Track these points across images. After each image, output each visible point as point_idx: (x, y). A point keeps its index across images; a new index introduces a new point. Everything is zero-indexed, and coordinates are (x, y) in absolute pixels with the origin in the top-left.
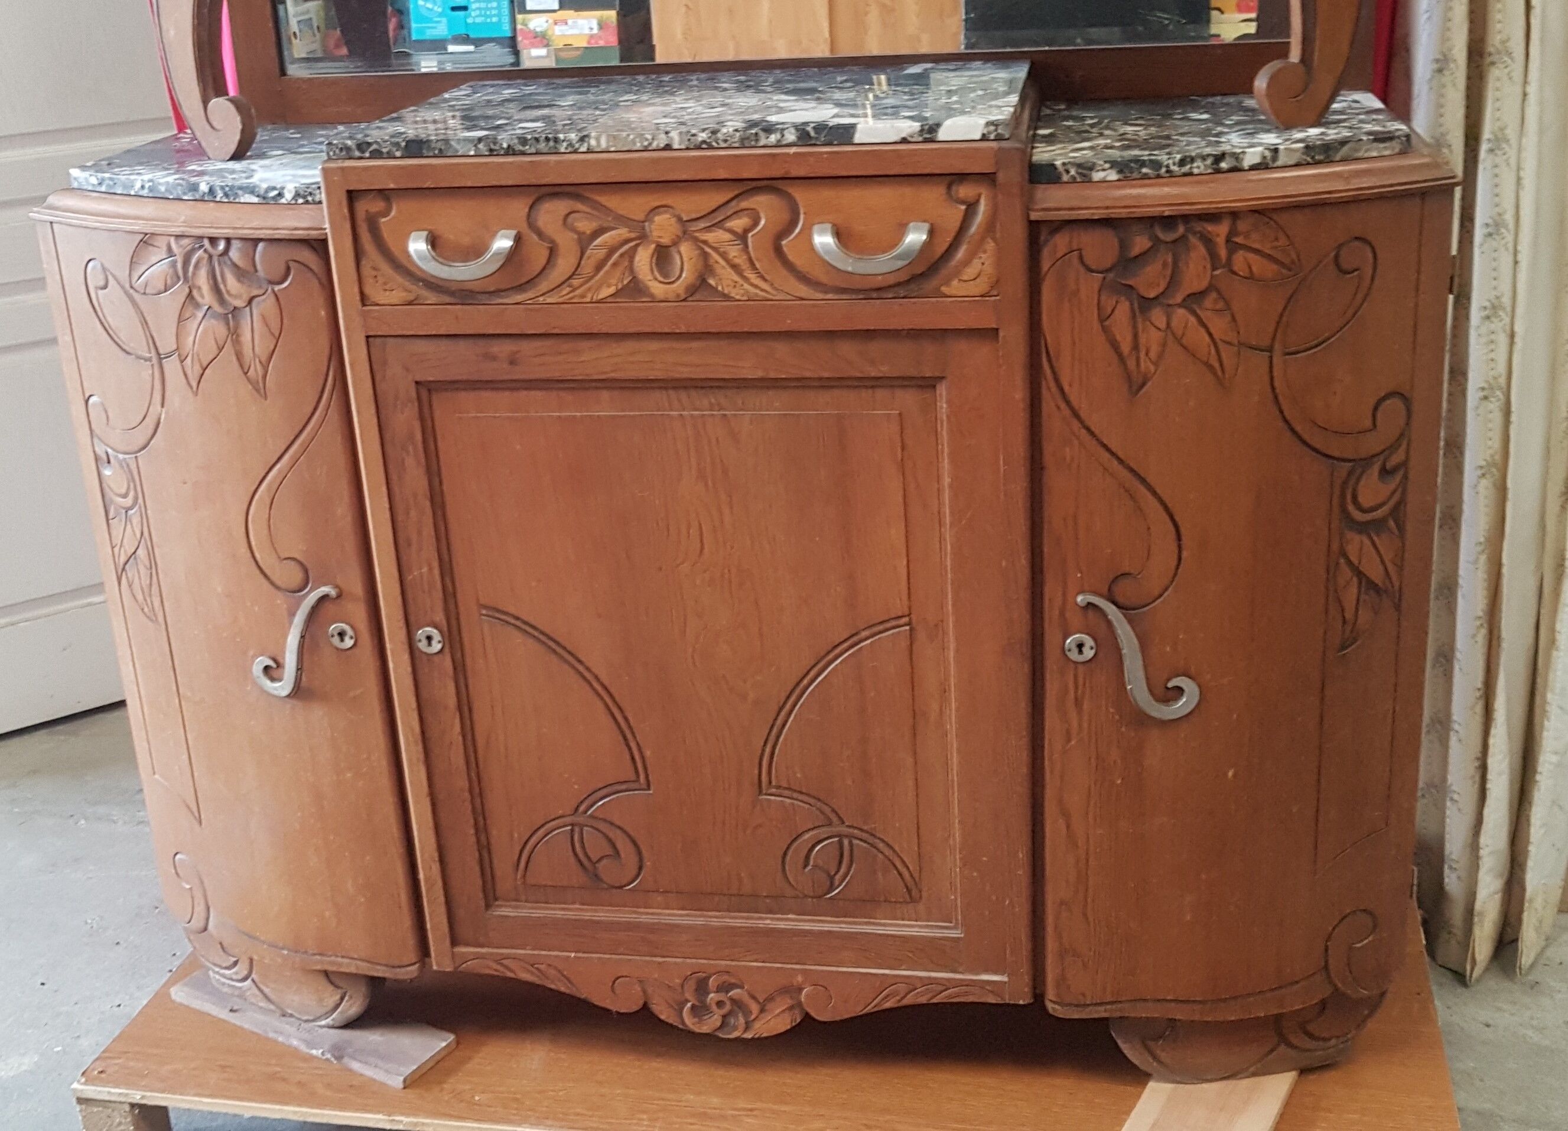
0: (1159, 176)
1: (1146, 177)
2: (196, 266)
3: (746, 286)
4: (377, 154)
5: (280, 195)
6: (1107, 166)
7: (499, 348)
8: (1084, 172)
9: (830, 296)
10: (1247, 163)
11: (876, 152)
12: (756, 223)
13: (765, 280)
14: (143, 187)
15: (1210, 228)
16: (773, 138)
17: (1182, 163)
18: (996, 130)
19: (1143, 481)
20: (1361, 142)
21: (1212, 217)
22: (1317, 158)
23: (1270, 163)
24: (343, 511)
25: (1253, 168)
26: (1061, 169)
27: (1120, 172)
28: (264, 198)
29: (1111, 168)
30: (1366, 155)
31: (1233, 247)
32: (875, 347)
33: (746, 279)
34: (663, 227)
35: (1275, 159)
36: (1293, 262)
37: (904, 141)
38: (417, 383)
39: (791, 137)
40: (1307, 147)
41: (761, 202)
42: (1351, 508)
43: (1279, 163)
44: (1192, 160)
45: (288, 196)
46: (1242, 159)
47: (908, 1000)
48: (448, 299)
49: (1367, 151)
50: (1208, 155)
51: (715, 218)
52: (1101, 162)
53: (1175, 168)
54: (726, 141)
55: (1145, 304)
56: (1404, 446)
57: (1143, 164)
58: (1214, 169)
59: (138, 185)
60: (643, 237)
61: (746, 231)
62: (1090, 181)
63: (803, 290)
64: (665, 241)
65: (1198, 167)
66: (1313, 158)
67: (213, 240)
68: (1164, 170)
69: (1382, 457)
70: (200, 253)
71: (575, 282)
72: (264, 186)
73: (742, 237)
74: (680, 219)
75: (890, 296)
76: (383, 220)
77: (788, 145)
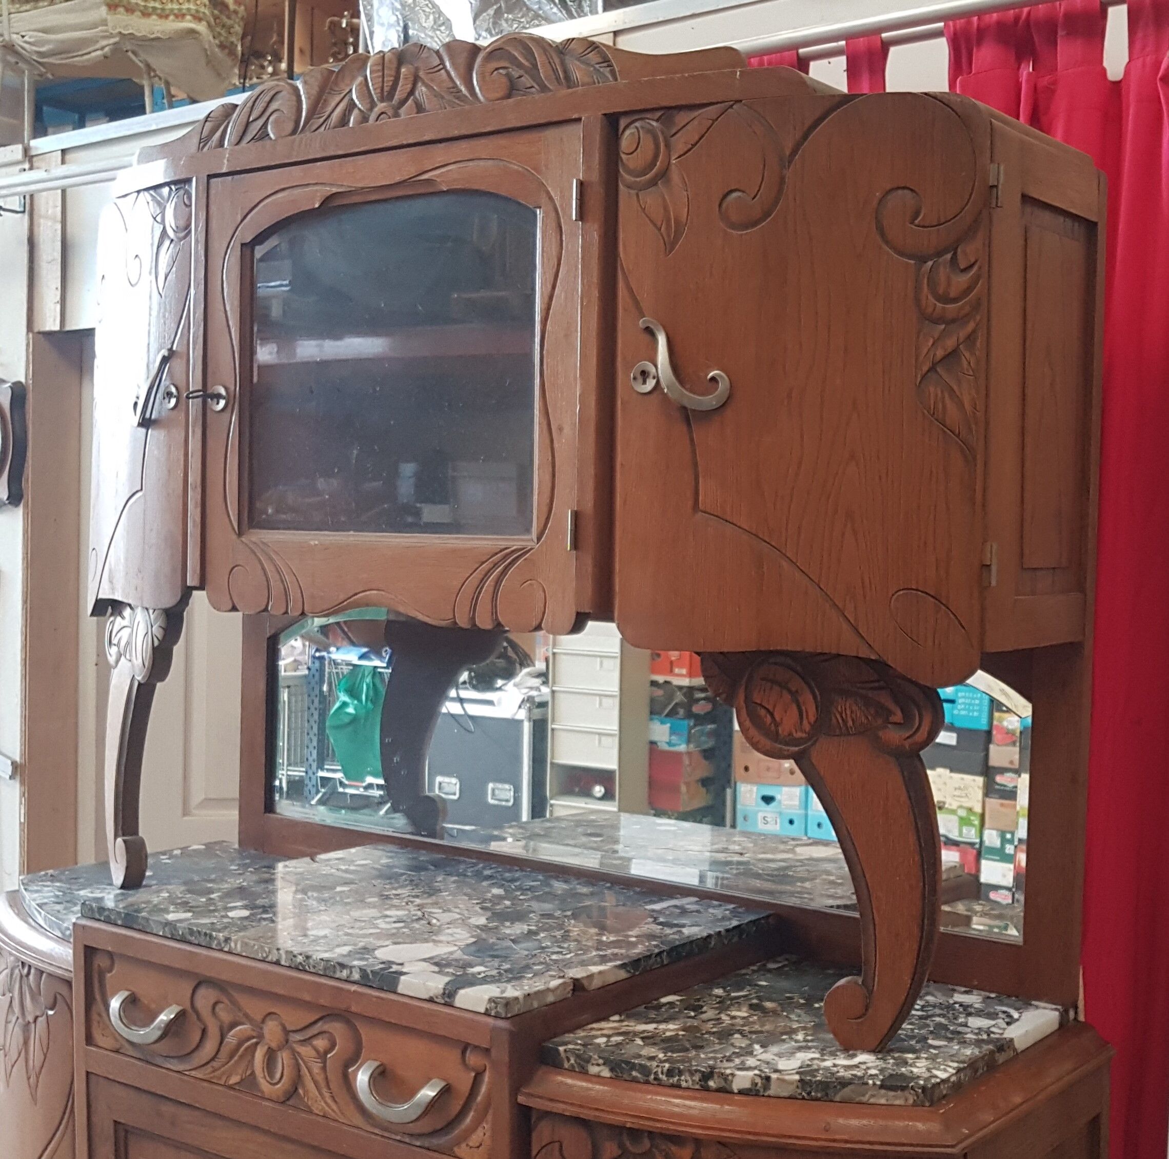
0: (647, 1082)
1: (635, 1080)
3: (323, 1104)
4: (108, 919)
6: (601, 1061)
7: (168, 1109)
8: (582, 1063)
9: (377, 1131)
10: (736, 1087)
11: (412, 1005)
12: (332, 1047)
13: (335, 1102)
15: (675, 1151)
16: (345, 973)
17: (670, 1074)
18: (496, 1008)
20: (864, 1087)
22: (813, 1094)
23: (762, 1090)
25: (741, 1092)
26: (563, 1055)
27: (612, 1070)
29: (604, 1064)
30: (872, 1101)
33: (323, 1097)
34: (271, 1030)
35: (766, 1087)
38: (115, 1122)
39: (356, 976)
40: (801, 1081)
41: (337, 1028)
43: (771, 1092)
44: (680, 1073)
46: (732, 1081)
48: (139, 1055)
49: (873, 1096)
50: (696, 1071)
51: (306, 1034)
52: (596, 1057)
53: (664, 1078)
54: (314, 967)
57: (633, 1067)
58: (701, 1086)
60: (261, 1037)
61: (327, 1052)
62: (586, 1073)
63: (359, 1121)
64: (274, 1045)
65: (686, 1080)
66: (809, 1093)
67: (23, 964)
68: (652, 1077)
70: (17, 971)
71: (215, 1064)
73: (322, 1056)
74: (284, 1028)
75: (419, 1144)
76: (109, 975)
77: (354, 983)
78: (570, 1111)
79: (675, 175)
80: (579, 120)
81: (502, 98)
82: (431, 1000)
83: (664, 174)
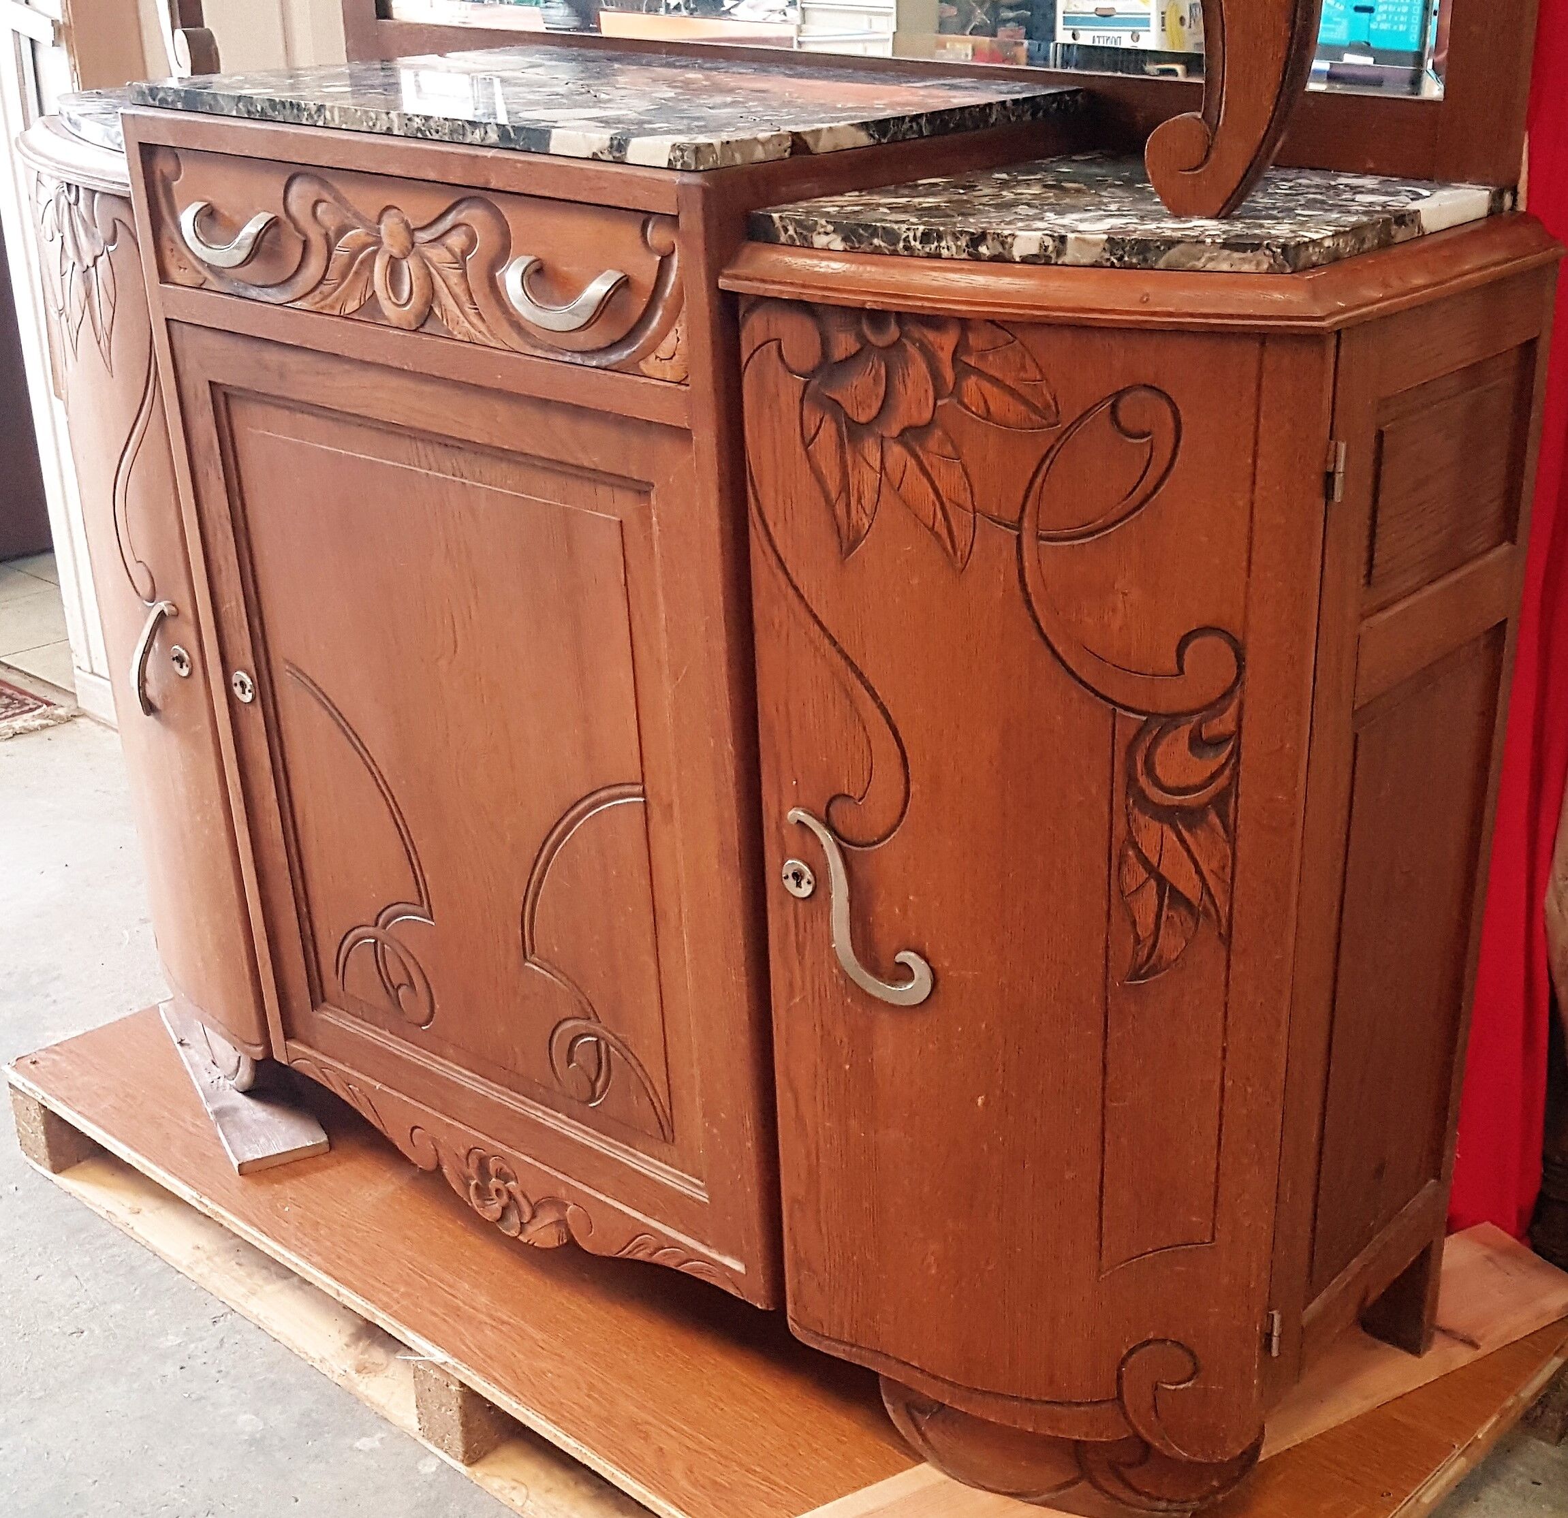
0: (895, 253)
1: (877, 251)
2: (62, 213)
3: (466, 324)
6: (830, 228)
7: (272, 356)
8: (805, 233)
9: (539, 353)
10: (1017, 254)
11: (568, 167)
12: (473, 244)
13: (483, 320)
15: (931, 336)
16: (477, 136)
17: (926, 238)
18: (682, 157)
19: (860, 675)
20: (1201, 247)
21: (934, 321)
22: (1126, 259)
23: (1053, 256)
25: (1025, 260)
26: (778, 224)
27: (844, 239)
29: (834, 231)
30: (1209, 266)
31: (963, 370)
32: (587, 429)
33: (466, 315)
34: (394, 233)
35: (1060, 252)
36: (1048, 406)
38: (211, 383)
39: (493, 137)
40: (1110, 240)
41: (473, 215)
42: (1143, 781)
43: (1067, 259)
44: (940, 237)
46: (1012, 246)
47: (657, 1258)
49: (1211, 259)
50: (962, 233)
51: (437, 230)
52: (823, 222)
53: (918, 245)
55: (852, 432)
56: (1232, 710)
57: (874, 232)
58: (969, 254)
60: (379, 242)
61: (465, 253)
62: (811, 247)
63: (515, 341)
64: (396, 252)
65: (948, 247)
66: (1120, 259)
68: (901, 244)
69: (1196, 718)
70: (63, 199)
71: (324, 288)
73: (461, 260)
74: (407, 225)
75: (594, 363)
76: (175, 183)
77: (491, 146)
82: (595, 158)
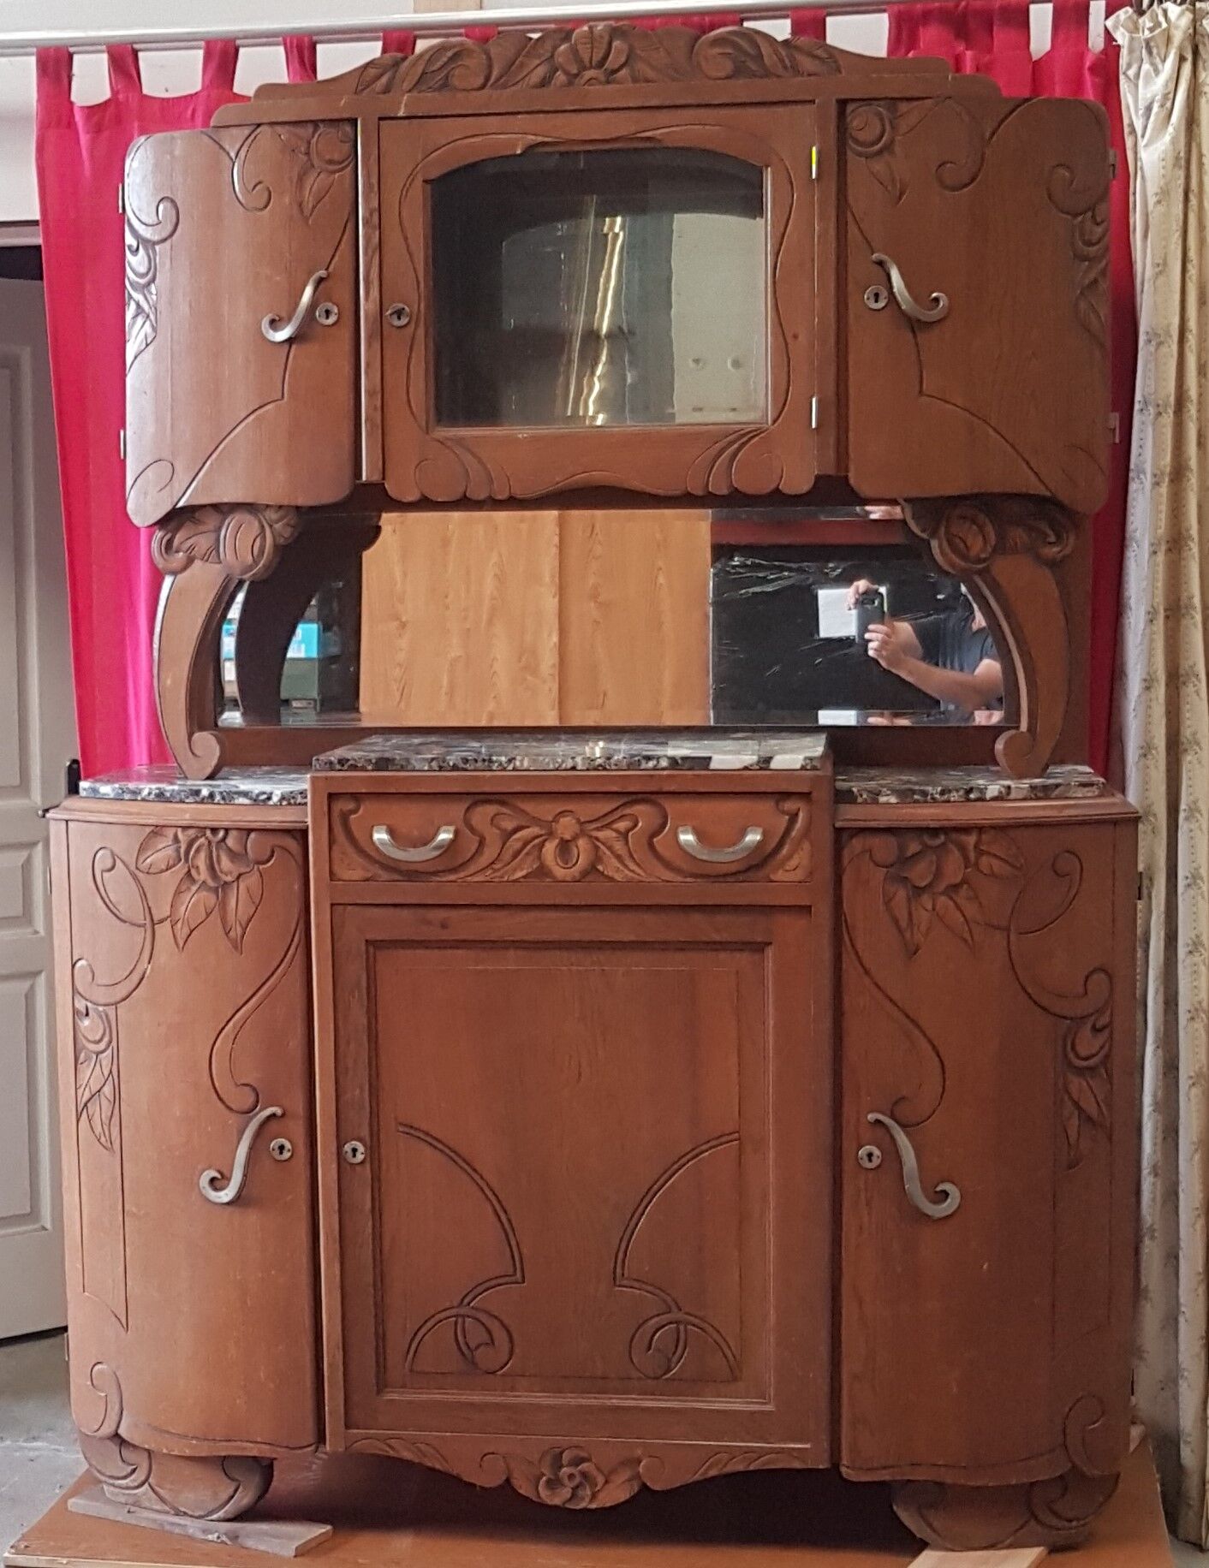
0: (926, 802)
1: (916, 801)
2: (198, 851)
3: (627, 872)
4: (354, 768)
5: (269, 798)
6: (889, 792)
7: (434, 915)
8: (873, 796)
9: (688, 880)
10: (989, 795)
11: (727, 775)
12: (636, 825)
13: (640, 867)
14: (149, 794)
15: (963, 838)
16: (651, 764)
17: (942, 793)
19: (917, 1026)
21: (965, 829)
23: (1005, 797)
24: (296, 1043)
25: (994, 799)
26: (856, 794)
27: (899, 797)
28: (255, 800)
30: (1074, 795)
31: (980, 853)
32: (720, 918)
33: (626, 866)
34: (567, 826)
35: (1008, 794)
36: (1022, 865)
37: (746, 768)
38: (367, 941)
39: (664, 763)
40: (1031, 787)
41: (640, 810)
42: (1071, 1056)
43: (1011, 797)
44: (950, 791)
45: (275, 799)
46: (985, 793)
47: (729, 1469)
48: (397, 877)
49: (1073, 793)
50: (961, 789)
51: (605, 821)
52: (885, 790)
53: (937, 796)
54: (616, 765)
55: (919, 891)
56: (1108, 1013)
57: (914, 792)
58: (965, 798)
59: (145, 793)
60: (551, 834)
61: (628, 831)
62: (878, 803)
63: (668, 875)
64: (567, 837)
65: (954, 796)
66: (1036, 795)
67: (214, 830)
68: (929, 797)
69: (1093, 1018)
70: (202, 840)
71: (495, 867)
72: (257, 792)
73: (624, 835)
74: (578, 820)
75: (733, 880)
76: (353, 816)
77: (663, 769)
78: (882, 825)
79: (897, 149)
80: (813, 102)
81: (728, 77)
83: (888, 147)
